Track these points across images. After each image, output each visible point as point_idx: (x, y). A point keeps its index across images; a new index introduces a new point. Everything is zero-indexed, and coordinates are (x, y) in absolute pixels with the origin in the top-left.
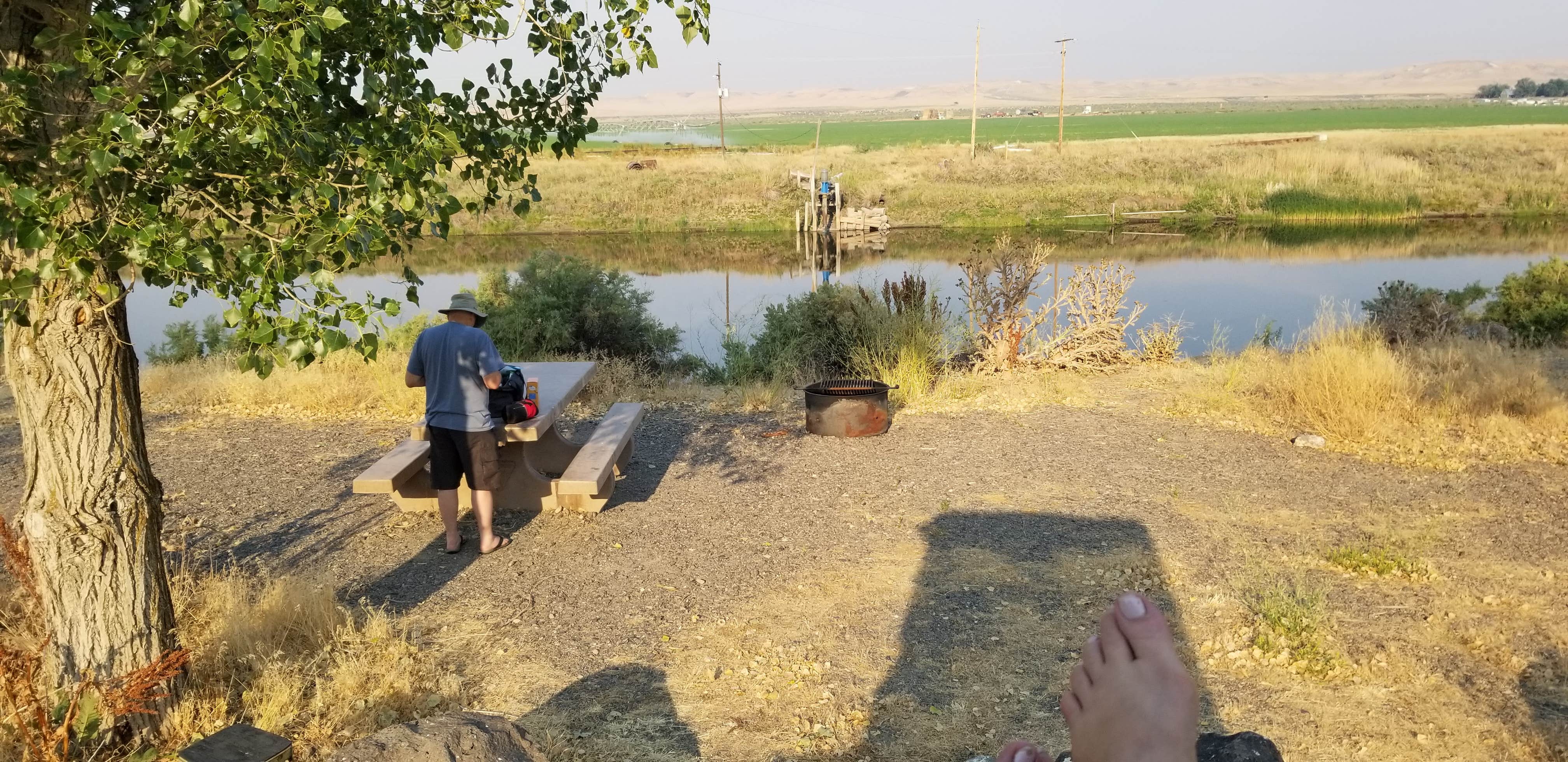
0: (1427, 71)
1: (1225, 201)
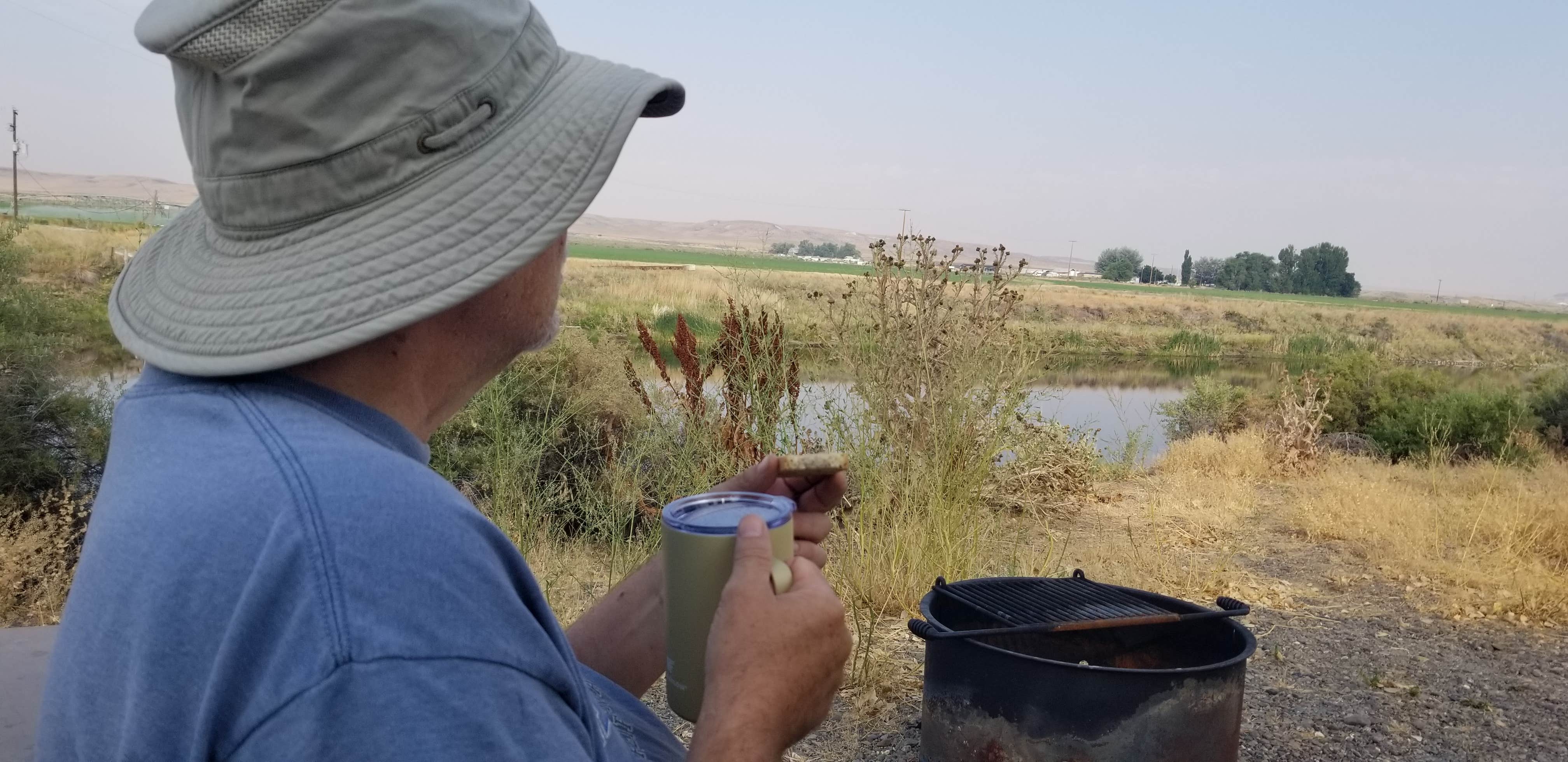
0: (728, 227)
1: (616, 320)
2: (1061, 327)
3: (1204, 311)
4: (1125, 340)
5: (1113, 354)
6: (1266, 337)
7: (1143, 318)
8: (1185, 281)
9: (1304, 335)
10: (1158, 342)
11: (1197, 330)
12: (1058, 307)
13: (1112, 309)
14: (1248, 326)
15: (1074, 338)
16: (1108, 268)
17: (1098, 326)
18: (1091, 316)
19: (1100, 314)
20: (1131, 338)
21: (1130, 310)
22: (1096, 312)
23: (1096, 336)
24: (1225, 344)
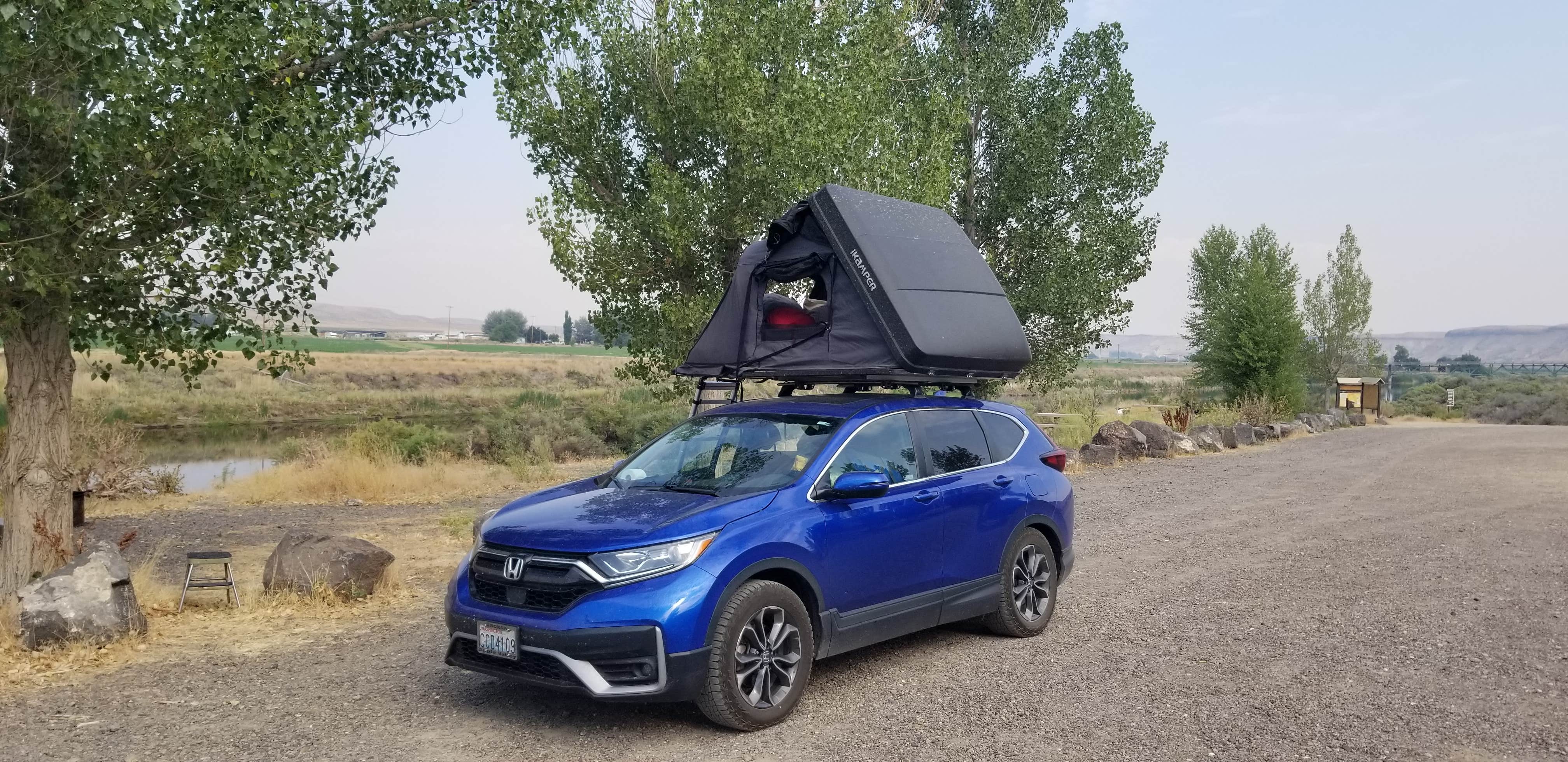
2: (416, 393)
3: (549, 371)
4: (476, 401)
5: (465, 415)
6: (601, 391)
7: (495, 380)
8: (568, 340)
9: (633, 388)
10: (507, 401)
11: (543, 389)
12: (414, 375)
13: (466, 374)
14: (586, 382)
15: (428, 403)
16: (493, 330)
17: (452, 391)
18: (446, 381)
19: (455, 380)
20: (482, 400)
21: (483, 375)
22: (451, 378)
23: (449, 400)
24: (566, 399)
